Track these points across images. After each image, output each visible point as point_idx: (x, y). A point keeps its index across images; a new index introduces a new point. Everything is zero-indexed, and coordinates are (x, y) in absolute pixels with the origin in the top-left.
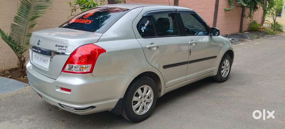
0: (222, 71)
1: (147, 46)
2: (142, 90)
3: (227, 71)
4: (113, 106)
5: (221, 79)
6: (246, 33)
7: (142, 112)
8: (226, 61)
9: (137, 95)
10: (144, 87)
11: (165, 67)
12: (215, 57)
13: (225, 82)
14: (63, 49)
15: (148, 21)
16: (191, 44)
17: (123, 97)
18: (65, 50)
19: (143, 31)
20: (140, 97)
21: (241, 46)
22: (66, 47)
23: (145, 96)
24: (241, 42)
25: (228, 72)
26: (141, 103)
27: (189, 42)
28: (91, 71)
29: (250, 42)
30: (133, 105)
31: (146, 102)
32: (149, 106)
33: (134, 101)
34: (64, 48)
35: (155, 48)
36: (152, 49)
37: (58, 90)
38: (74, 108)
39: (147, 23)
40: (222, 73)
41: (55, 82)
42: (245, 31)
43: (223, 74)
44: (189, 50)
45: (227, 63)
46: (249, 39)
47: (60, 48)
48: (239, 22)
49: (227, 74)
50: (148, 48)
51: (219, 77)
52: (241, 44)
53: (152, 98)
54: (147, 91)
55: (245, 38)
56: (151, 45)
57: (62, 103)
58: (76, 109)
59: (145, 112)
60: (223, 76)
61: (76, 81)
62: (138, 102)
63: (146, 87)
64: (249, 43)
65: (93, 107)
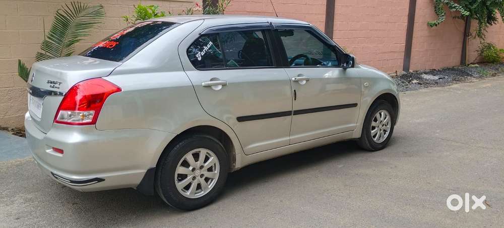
0: (372, 132)
1: (203, 84)
2: (196, 156)
3: (385, 131)
4: (138, 181)
5: (371, 145)
6: (472, 66)
7: (196, 193)
8: (382, 114)
9: (186, 164)
10: (200, 151)
11: (241, 119)
12: (355, 105)
13: (381, 151)
14: (56, 87)
15: (211, 43)
16: (296, 81)
17: (155, 166)
18: (58, 88)
19: (200, 59)
20: (191, 168)
21: (451, 90)
22: (60, 83)
23: (202, 167)
24: (457, 83)
25: (387, 133)
26: (194, 178)
27: (293, 79)
28: (94, 122)
29: (474, 82)
30: (176, 182)
31: (204, 178)
32: (211, 186)
33: (178, 174)
34: (57, 85)
35: (220, 87)
36: (212, 89)
37: (49, 151)
38: (70, 180)
39: (209, 46)
40: (372, 135)
41: (45, 138)
42: (471, 63)
43: (374, 137)
44: (293, 92)
45: (383, 116)
46: (474, 77)
47: (52, 86)
48: (460, 46)
49: (386, 136)
50: (204, 86)
51: (367, 142)
52: (455, 86)
53: (217, 171)
54: (207, 159)
55: (468, 75)
56: (212, 82)
57: (55, 172)
58: (72, 181)
59: (202, 194)
60: (375, 139)
61: (74, 137)
62: (188, 176)
63: (203, 152)
64: (473, 84)
65: (100, 180)
